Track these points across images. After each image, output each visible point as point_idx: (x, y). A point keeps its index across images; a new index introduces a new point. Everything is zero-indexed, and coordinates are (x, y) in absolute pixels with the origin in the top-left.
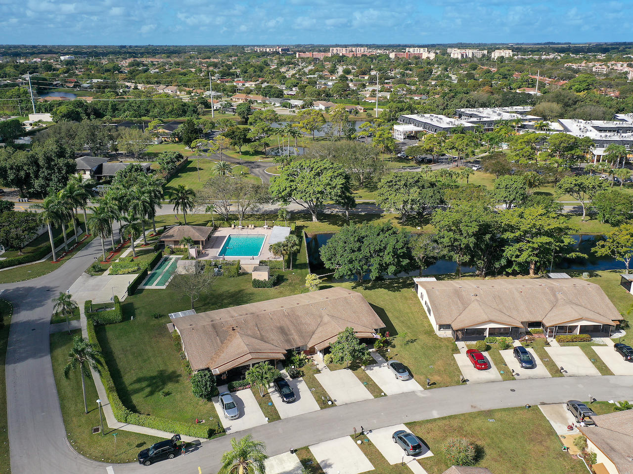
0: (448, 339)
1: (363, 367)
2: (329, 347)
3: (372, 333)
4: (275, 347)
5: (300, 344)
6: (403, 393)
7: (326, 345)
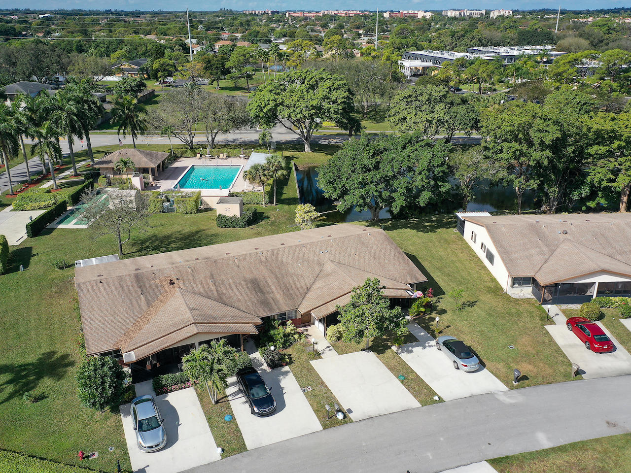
0: (528, 301)
1: (394, 348)
2: (336, 314)
3: (406, 290)
4: (241, 313)
5: (285, 308)
6: (472, 396)
7: (331, 309)
